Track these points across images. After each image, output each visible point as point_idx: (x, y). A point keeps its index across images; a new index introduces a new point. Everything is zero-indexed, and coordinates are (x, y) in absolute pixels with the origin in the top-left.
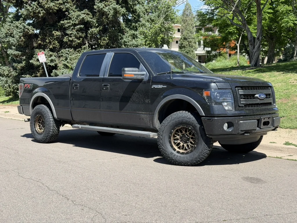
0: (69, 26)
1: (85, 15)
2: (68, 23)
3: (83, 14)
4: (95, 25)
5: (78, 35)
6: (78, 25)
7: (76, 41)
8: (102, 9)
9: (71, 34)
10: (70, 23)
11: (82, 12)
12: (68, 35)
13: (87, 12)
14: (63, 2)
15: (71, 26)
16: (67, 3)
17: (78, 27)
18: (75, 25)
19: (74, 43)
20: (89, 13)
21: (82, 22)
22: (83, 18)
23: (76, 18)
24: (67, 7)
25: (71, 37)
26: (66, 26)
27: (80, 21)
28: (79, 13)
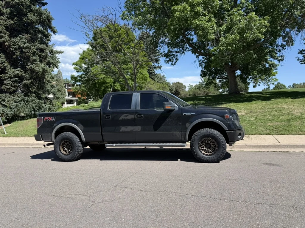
0: (6, 78)
1: (18, 71)
2: (5, 76)
3: (17, 71)
4: (28, 78)
5: (14, 85)
6: (13, 78)
7: (12, 88)
8: (34, 68)
9: (8, 84)
10: (7, 76)
11: (17, 70)
12: (5, 84)
13: (20, 70)
14: (2, 62)
15: (8, 78)
16: (5, 63)
17: (14, 79)
18: (11, 78)
19: (10, 90)
20: (22, 70)
21: (17, 76)
22: (18, 74)
23: (12, 74)
24: (5, 65)
25: (8, 86)
26: (4, 78)
27: (15, 75)
28: (14, 70)
